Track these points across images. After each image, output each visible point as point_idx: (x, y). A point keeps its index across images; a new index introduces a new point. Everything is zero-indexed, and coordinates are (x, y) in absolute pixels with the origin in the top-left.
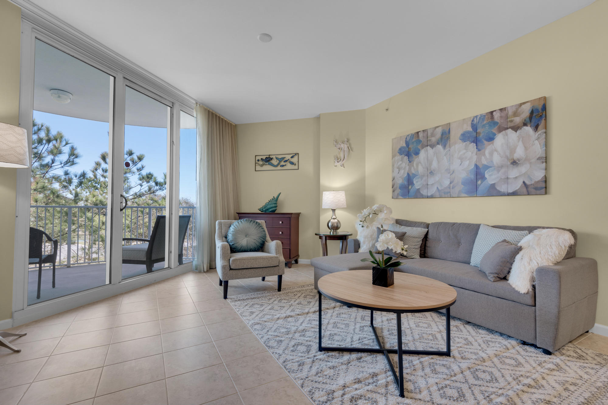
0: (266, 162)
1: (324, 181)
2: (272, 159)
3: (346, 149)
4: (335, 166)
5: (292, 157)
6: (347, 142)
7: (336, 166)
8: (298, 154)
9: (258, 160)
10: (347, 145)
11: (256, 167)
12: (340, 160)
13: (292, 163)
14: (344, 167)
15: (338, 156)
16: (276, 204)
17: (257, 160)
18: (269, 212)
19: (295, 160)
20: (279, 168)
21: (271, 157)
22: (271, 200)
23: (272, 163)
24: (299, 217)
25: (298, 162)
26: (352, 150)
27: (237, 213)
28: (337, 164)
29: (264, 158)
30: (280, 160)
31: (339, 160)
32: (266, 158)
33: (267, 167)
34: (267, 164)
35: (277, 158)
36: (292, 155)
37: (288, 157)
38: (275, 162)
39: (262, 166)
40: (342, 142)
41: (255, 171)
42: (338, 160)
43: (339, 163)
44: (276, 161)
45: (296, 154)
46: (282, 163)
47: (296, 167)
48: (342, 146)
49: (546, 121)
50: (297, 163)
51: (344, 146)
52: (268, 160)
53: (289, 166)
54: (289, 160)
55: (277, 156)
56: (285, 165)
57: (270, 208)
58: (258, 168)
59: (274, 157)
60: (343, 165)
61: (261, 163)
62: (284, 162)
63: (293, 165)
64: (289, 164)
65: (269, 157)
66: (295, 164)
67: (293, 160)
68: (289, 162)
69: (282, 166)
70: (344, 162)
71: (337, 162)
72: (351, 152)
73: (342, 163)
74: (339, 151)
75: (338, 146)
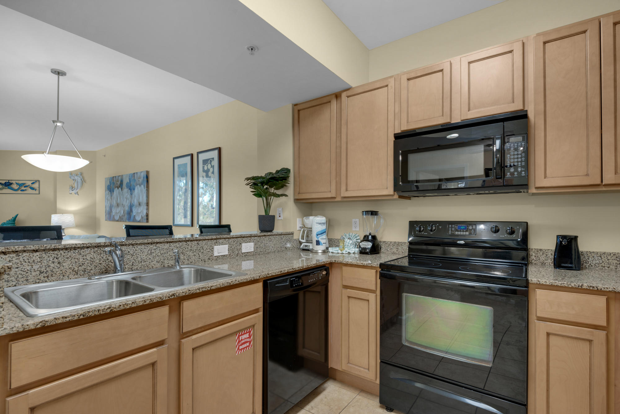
0: (6, 186)
1: (60, 205)
2: (11, 184)
3: (79, 181)
4: (70, 194)
5: (32, 184)
6: (81, 175)
7: (71, 193)
8: (39, 181)
10: (79, 177)
13: (33, 189)
14: (78, 195)
15: (73, 186)
19: (36, 186)
20: (19, 192)
22: (9, 220)
23: (11, 187)
25: (39, 187)
26: (85, 182)
28: (71, 192)
29: (3, 182)
30: (20, 185)
31: (74, 189)
32: (5, 183)
33: (7, 191)
34: (7, 187)
35: (16, 183)
36: (33, 182)
37: (29, 183)
38: (15, 186)
39: (1, 189)
40: (75, 175)
42: (73, 188)
43: (74, 191)
44: (17, 186)
45: (36, 181)
46: (23, 188)
47: (37, 192)
48: (76, 178)
49: (148, 184)
50: (38, 189)
51: (79, 179)
52: (7, 184)
53: (30, 191)
54: (29, 185)
55: (17, 182)
56: (26, 190)
59: (14, 182)
60: (77, 193)
61: (1, 186)
62: (24, 187)
63: (34, 191)
64: (30, 189)
65: (9, 182)
66: (36, 190)
67: (34, 186)
68: (30, 187)
69: (22, 190)
70: (78, 190)
71: (71, 190)
72: (84, 183)
73: (76, 192)
74: (73, 182)
75: (73, 178)
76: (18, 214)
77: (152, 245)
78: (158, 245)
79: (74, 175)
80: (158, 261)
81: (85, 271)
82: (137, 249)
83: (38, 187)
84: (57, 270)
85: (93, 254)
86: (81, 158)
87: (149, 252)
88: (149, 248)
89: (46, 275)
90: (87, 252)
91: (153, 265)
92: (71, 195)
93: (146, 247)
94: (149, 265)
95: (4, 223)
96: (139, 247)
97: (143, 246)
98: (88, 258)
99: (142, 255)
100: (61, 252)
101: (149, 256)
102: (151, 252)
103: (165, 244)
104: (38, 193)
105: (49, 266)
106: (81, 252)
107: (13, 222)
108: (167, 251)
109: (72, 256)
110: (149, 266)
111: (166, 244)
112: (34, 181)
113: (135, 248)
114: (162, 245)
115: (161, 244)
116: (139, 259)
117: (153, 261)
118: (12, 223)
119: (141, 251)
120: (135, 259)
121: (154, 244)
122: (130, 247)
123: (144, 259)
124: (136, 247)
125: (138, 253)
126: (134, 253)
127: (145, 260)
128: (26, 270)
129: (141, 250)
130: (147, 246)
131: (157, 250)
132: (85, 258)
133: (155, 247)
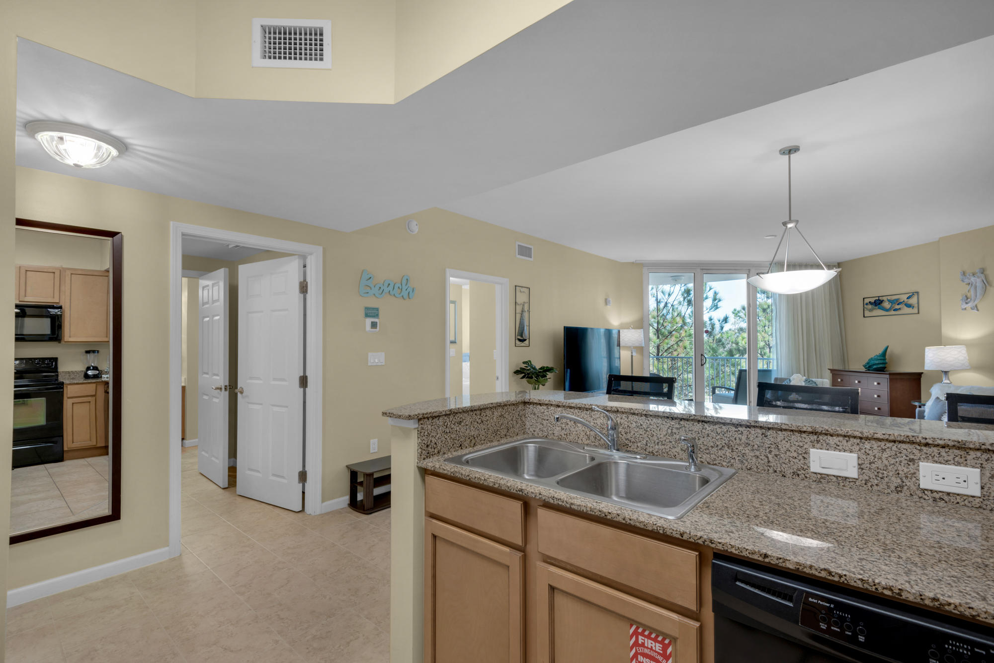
0: (876, 306)
1: (948, 331)
2: (882, 301)
3: (979, 284)
4: (963, 309)
5: (907, 298)
6: (982, 273)
7: (965, 309)
8: (918, 293)
9: (867, 304)
11: (865, 312)
12: (971, 300)
13: (908, 305)
14: (978, 310)
15: (968, 295)
16: (883, 359)
17: (865, 303)
18: (872, 370)
19: (913, 301)
20: (892, 312)
21: (880, 298)
23: (882, 307)
24: (922, 379)
25: (918, 303)
26: (990, 285)
27: (829, 369)
28: (964, 306)
29: (872, 300)
30: (893, 302)
31: (969, 300)
32: (876, 301)
33: (878, 312)
34: (877, 307)
35: (888, 300)
36: (907, 295)
37: (904, 298)
38: (887, 305)
39: (870, 310)
40: (971, 274)
41: (864, 317)
42: (967, 299)
43: (970, 304)
44: (889, 304)
45: (913, 294)
46: (897, 307)
47: (915, 310)
48: (973, 279)
50: (916, 305)
51: (978, 281)
52: (878, 303)
53: (906, 310)
54: (904, 301)
55: (889, 298)
56: (900, 309)
57: (874, 365)
58: (867, 313)
59: (885, 298)
60: (976, 306)
61: (870, 307)
62: (898, 304)
63: (911, 308)
64: (905, 307)
65: (879, 300)
66: (913, 307)
67: (911, 301)
68: (905, 305)
69: (896, 310)
70: (976, 302)
71: (964, 303)
72: (988, 287)
73: (974, 304)
74: (968, 287)
75: (967, 281)
76: (888, 347)
77: (673, 421)
78: (682, 423)
79: (969, 275)
80: (684, 449)
81: (596, 438)
82: (652, 423)
84: (574, 430)
85: (602, 418)
86: (823, 269)
87: (669, 431)
88: (669, 425)
89: (565, 433)
90: (597, 416)
91: (676, 454)
92: (964, 312)
93: (664, 423)
94: (670, 451)
95: (872, 358)
96: (654, 420)
97: (660, 420)
98: (599, 423)
99: (658, 433)
100: (576, 410)
101: (669, 437)
102: (672, 432)
103: (695, 424)
104: (917, 312)
105: (568, 424)
106: (592, 414)
107: (882, 358)
108: (699, 435)
109: (584, 417)
110: (669, 453)
111: (697, 423)
112: (910, 294)
113: (648, 420)
114: (689, 425)
115: (688, 423)
116: (655, 438)
117: (675, 448)
118: (881, 359)
119: (658, 427)
120: (649, 436)
121: (676, 421)
122: (642, 418)
123: (662, 440)
124: (650, 420)
125: (653, 429)
126: (647, 428)
127: (664, 443)
128: (552, 423)
129: (658, 425)
130: (666, 422)
131: (681, 429)
132: (595, 422)
133: (678, 426)
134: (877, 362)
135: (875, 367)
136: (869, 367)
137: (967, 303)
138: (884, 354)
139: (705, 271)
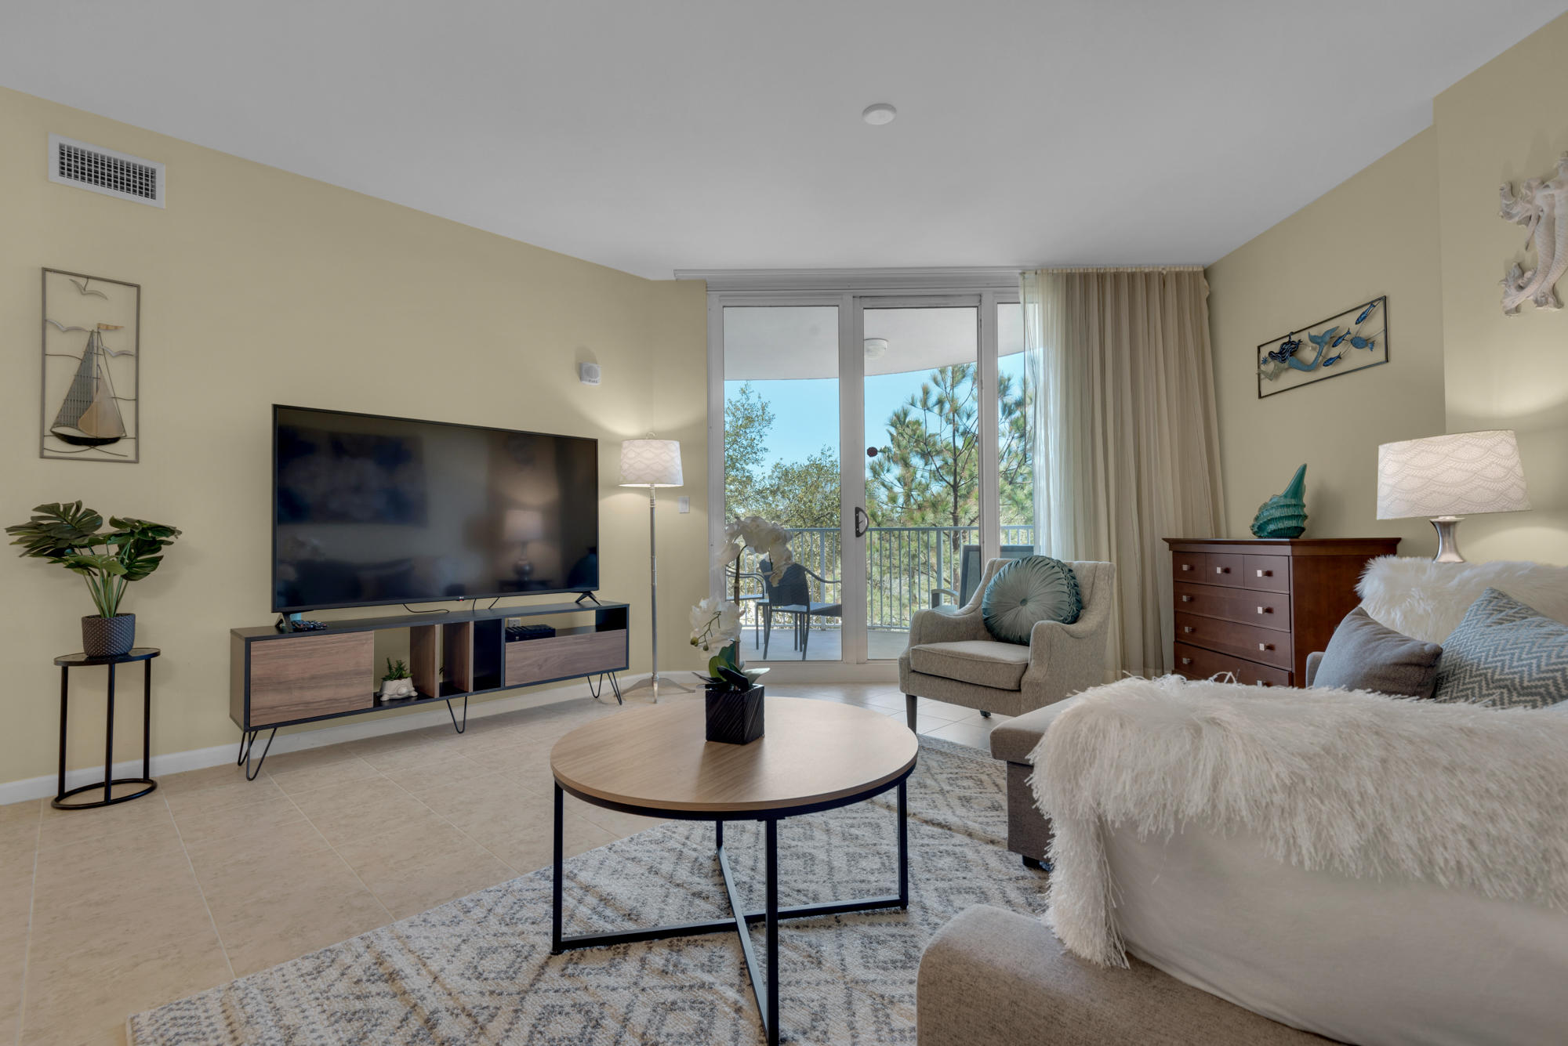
0: (1285, 360)
1: (1460, 396)
2: (1298, 345)
3: (1562, 208)
4: (1507, 313)
5: (1358, 323)
7: (1517, 309)
8: (1384, 299)
9: (1265, 361)
11: (1263, 383)
12: (1535, 272)
13: (1361, 343)
14: (1559, 304)
16: (1294, 506)
17: (1261, 360)
18: (1269, 536)
19: (1373, 328)
20: (1321, 371)
21: (1294, 338)
23: (1299, 360)
25: (1386, 330)
27: (1164, 539)
28: (1515, 299)
29: (1276, 348)
30: (1323, 342)
31: (1528, 274)
32: (1283, 345)
33: (1294, 377)
34: (1286, 365)
35: (1313, 339)
36: (1358, 313)
37: (1348, 323)
38: (1308, 354)
39: (1274, 376)
41: (1261, 397)
42: (1522, 275)
44: (1314, 348)
45: (1374, 304)
46: (1334, 352)
47: (1378, 354)
50: (1381, 339)
52: (1288, 352)
53: (1356, 357)
54: (1348, 333)
55: (1314, 332)
56: (1339, 357)
58: (1268, 387)
59: (1304, 336)
61: (1271, 366)
62: (1335, 345)
63: (1367, 350)
64: (1353, 349)
65: (1290, 342)
66: (1373, 343)
67: (1367, 329)
68: (1352, 341)
69: (1329, 362)
70: (1553, 278)
71: (1513, 291)
73: (1546, 286)
74: (1525, 231)
75: (1521, 210)
76: (1304, 468)
79: (1529, 187)
83: (1383, 328)
92: (1514, 317)
95: (1265, 505)
104: (1383, 358)
107: (1293, 502)
112: (1364, 309)
118: (1288, 506)
134: (1277, 513)
135: (1272, 527)
136: (1260, 528)
137: (1521, 288)
138: (1297, 489)
139: (868, 303)
